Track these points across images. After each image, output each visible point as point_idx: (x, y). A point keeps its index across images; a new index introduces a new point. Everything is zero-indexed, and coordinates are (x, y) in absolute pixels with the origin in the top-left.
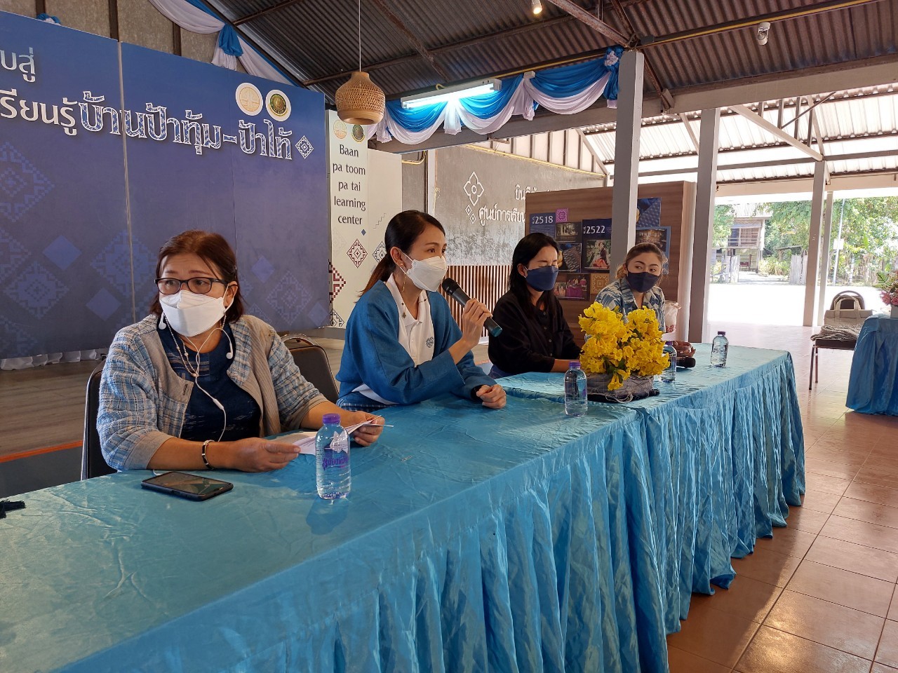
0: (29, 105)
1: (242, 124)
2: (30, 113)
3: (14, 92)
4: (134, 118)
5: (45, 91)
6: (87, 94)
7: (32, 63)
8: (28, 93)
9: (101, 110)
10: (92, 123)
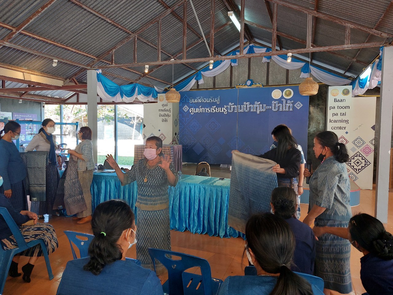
0: (218, 109)
1: (273, 102)
2: (218, 111)
3: (215, 107)
4: (241, 107)
5: (220, 106)
6: (230, 104)
7: (219, 100)
8: (218, 106)
9: (232, 107)
10: (230, 110)
